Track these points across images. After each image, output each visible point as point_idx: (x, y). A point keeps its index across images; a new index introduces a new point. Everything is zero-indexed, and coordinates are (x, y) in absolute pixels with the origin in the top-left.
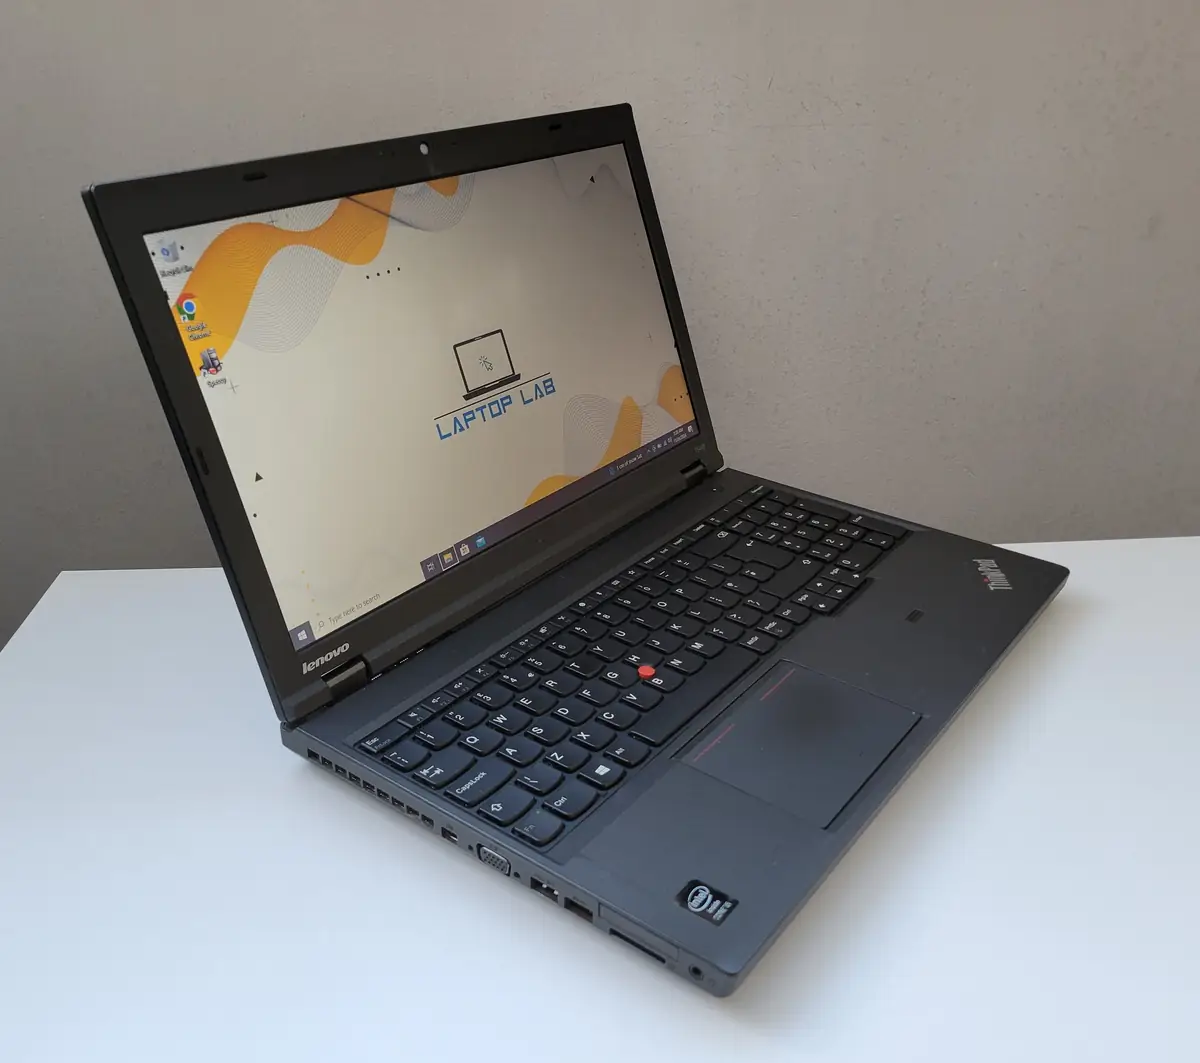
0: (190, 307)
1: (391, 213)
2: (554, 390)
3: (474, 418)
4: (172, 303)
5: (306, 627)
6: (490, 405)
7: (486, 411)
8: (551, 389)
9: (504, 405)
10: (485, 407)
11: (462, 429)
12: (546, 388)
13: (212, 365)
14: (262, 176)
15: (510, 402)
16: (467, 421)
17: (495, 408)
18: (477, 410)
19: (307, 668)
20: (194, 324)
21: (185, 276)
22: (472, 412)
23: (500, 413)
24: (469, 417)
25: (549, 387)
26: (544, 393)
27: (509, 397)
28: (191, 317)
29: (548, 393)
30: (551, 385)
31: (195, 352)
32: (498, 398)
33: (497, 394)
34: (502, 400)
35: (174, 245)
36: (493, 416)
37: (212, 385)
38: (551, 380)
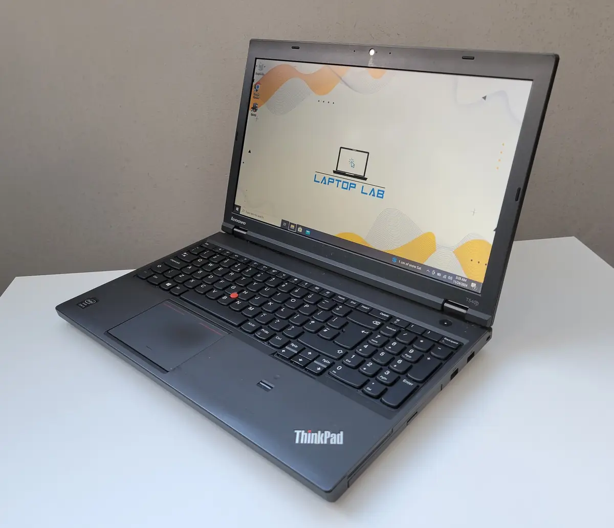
0: (258, 87)
1: (343, 78)
2: (382, 198)
3: (333, 182)
4: (254, 84)
5: (240, 207)
6: (344, 182)
7: (340, 184)
8: (381, 196)
9: (350, 187)
10: (341, 181)
11: (325, 183)
12: (378, 193)
13: (255, 108)
14: (298, 48)
15: (355, 187)
16: (329, 181)
17: (345, 185)
18: (336, 180)
19: (232, 219)
20: (256, 93)
21: (261, 76)
22: (333, 179)
23: (347, 189)
24: (331, 181)
25: (381, 194)
26: (376, 194)
27: (355, 185)
28: (257, 90)
29: (377, 196)
30: (382, 194)
31: (253, 101)
32: (350, 182)
33: (351, 180)
34: (351, 184)
35: (263, 65)
36: (342, 188)
37: (252, 115)
38: (383, 192)
